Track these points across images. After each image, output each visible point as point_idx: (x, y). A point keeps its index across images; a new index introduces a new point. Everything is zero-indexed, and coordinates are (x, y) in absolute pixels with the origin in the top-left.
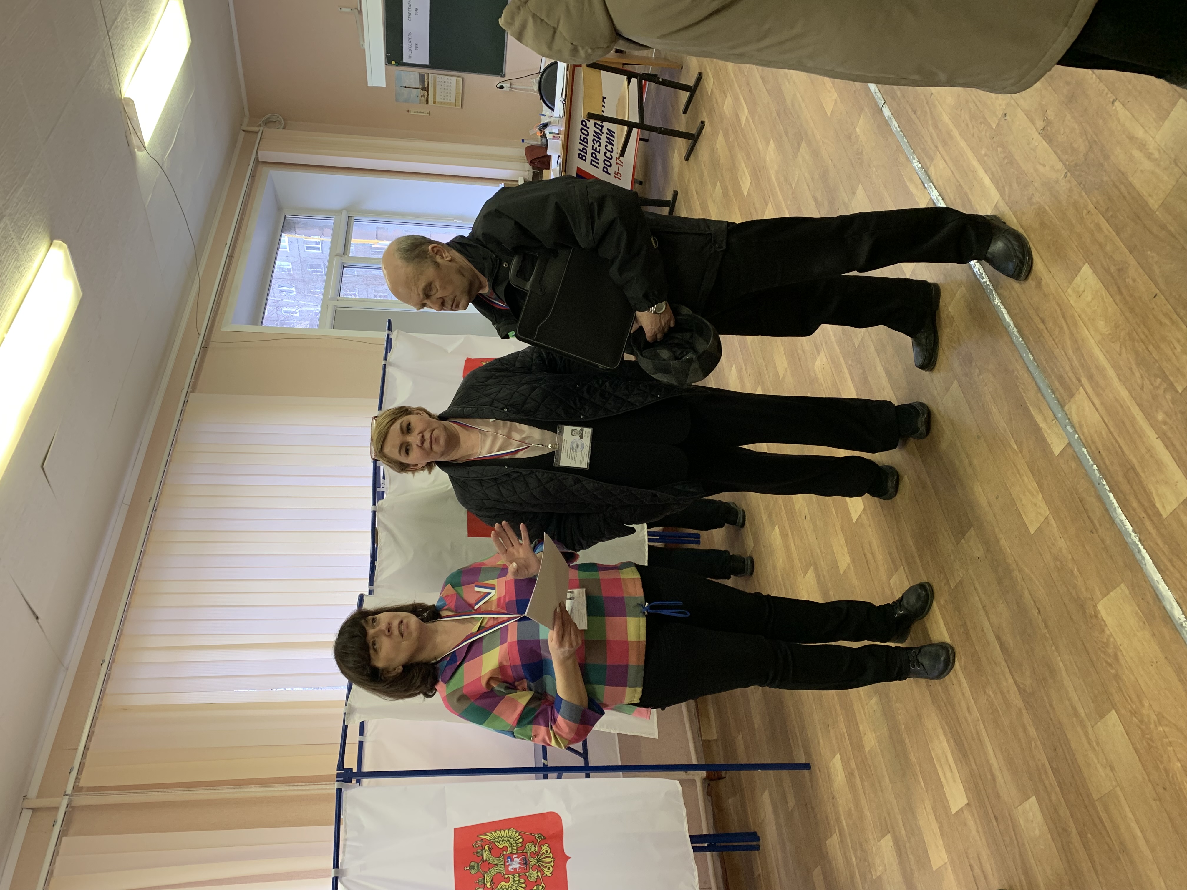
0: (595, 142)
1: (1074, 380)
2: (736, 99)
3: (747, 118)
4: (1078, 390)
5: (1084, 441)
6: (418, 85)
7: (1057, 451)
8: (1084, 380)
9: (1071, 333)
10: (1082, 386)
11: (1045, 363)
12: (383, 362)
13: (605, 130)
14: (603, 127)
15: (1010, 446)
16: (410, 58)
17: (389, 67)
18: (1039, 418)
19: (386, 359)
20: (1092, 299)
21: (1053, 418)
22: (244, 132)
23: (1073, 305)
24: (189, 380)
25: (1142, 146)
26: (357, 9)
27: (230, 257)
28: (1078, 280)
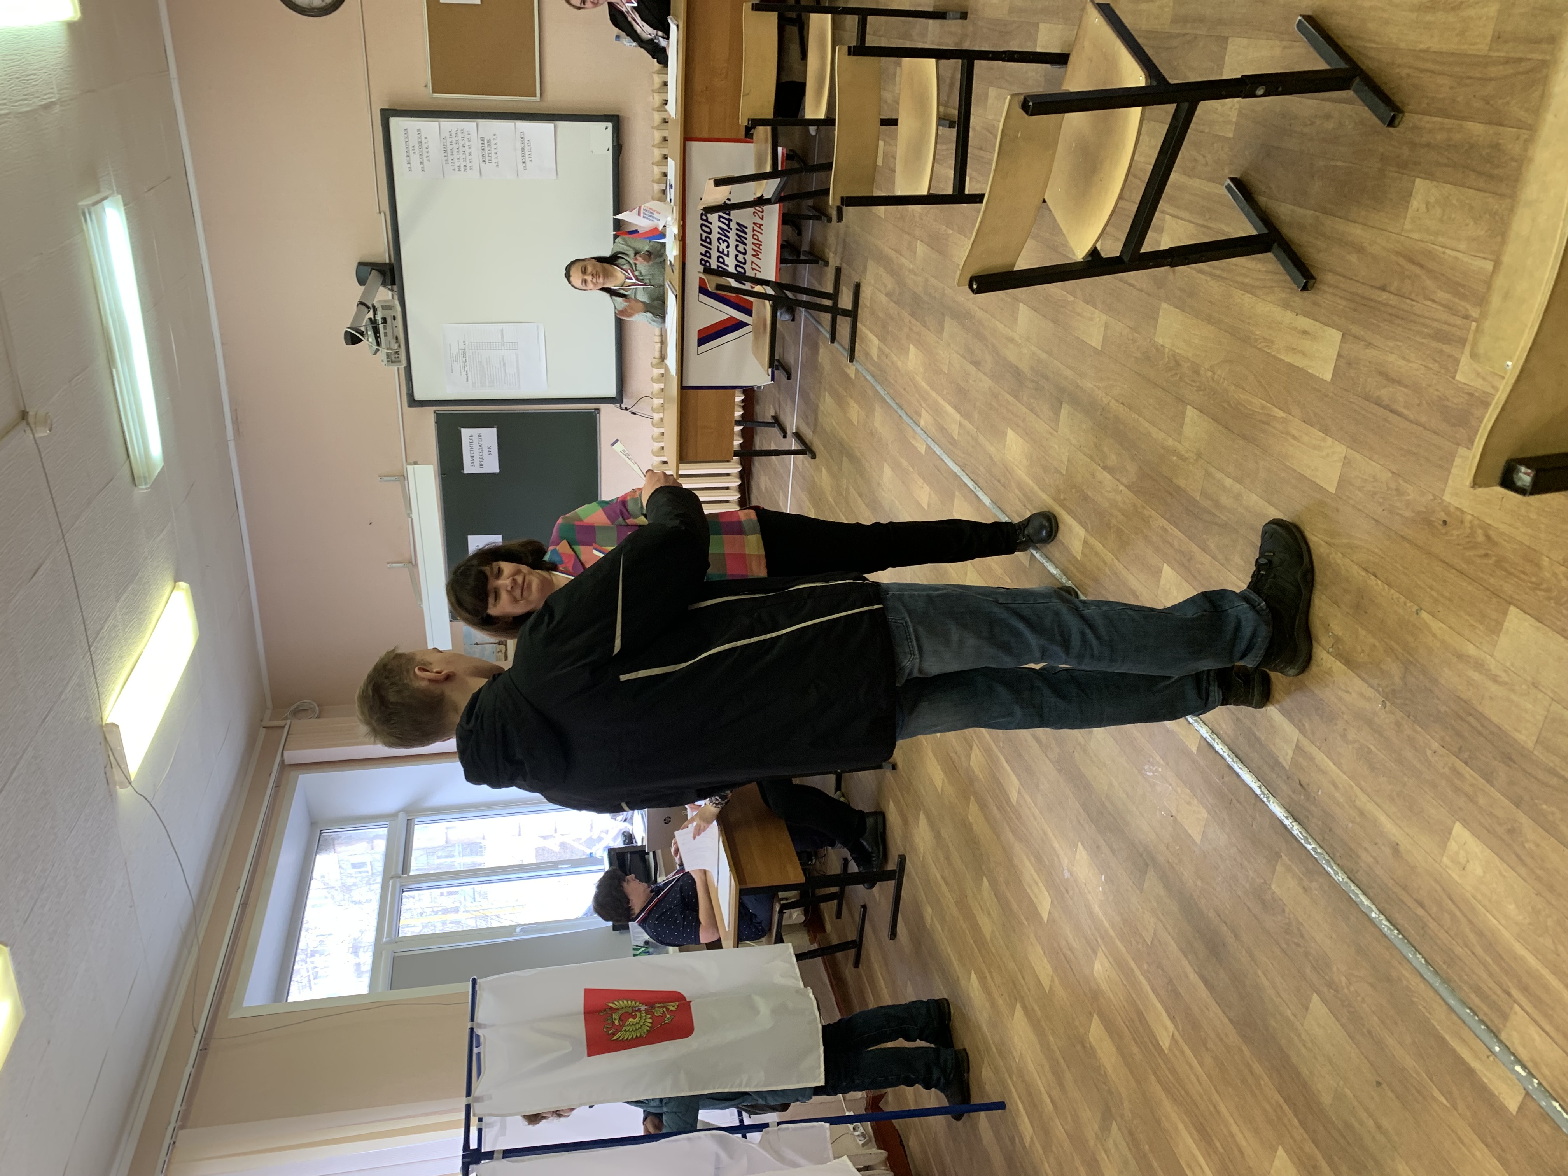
1: (1500, 992)
4: (1511, 1008)
5: (1550, 1090)
7: (1513, 1105)
8: (1515, 992)
9: (1471, 922)
10: (1515, 1001)
11: (1445, 967)
15: (1434, 1099)
18: (1465, 1053)
20: (1484, 872)
21: (1490, 1053)
22: (264, 729)
23: (1459, 881)
24: (177, 1107)
25: (1479, 666)
26: (412, 563)
27: (244, 904)
28: (1453, 845)
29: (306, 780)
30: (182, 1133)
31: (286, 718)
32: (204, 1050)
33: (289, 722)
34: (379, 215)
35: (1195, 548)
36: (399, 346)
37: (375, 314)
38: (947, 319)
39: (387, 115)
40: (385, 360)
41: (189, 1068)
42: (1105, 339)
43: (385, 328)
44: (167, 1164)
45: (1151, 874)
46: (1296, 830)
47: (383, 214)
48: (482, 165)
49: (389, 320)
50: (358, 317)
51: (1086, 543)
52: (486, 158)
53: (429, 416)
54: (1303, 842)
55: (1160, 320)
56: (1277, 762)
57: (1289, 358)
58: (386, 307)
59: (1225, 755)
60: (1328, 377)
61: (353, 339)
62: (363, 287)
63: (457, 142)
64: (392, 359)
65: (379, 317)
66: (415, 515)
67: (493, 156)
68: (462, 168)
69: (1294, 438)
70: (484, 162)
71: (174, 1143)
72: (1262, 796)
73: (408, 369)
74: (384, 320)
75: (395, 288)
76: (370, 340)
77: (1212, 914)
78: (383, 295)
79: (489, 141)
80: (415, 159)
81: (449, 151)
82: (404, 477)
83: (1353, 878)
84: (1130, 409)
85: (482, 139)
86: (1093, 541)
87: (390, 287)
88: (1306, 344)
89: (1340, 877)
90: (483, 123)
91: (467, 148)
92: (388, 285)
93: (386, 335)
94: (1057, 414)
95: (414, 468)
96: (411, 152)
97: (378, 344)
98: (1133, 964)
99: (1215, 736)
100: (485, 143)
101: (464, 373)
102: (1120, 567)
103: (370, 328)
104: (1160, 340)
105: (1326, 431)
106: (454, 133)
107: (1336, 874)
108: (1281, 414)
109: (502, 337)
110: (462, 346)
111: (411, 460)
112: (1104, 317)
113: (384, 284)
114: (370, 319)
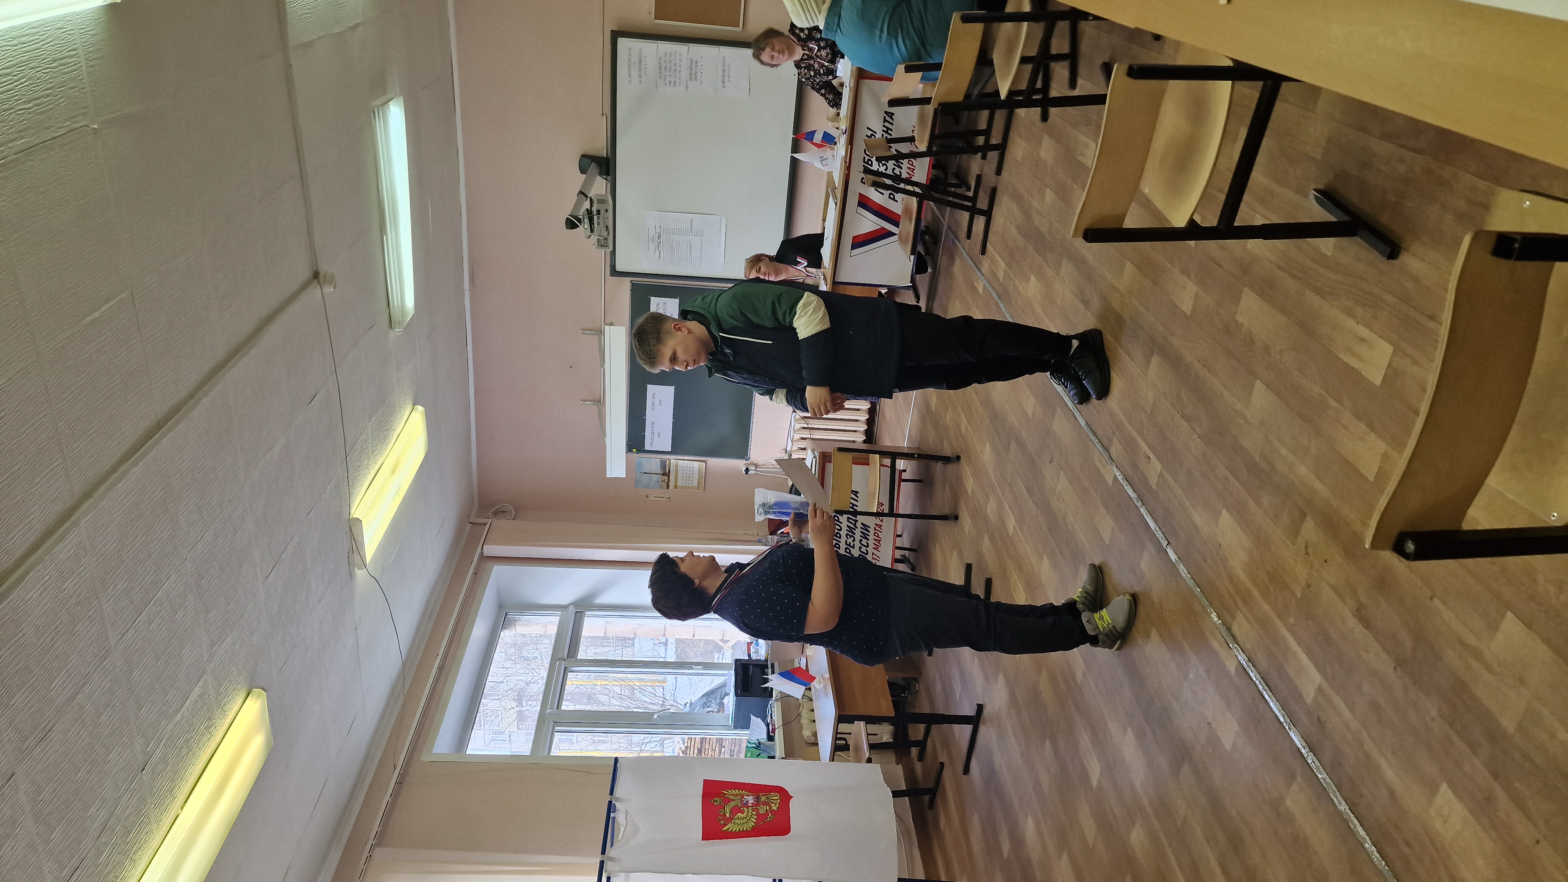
0: (848, 537)
2: (1000, 504)
3: (1014, 527)
6: (659, 471)
12: (608, 798)
13: (859, 525)
14: (857, 521)
16: (652, 445)
17: (630, 454)
19: (611, 793)
20: (1462, 829)
22: (471, 525)
23: (1441, 832)
24: (376, 828)
25: (1478, 655)
26: (600, 402)
27: (441, 668)
28: (1439, 800)
29: (498, 571)
30: (378, 850)
31: (488, 518)
32: (400, 783)
33: (490, 520)
34: (602, 117)
35: (1251, 503)
36: (609, 234)
37: (591, 206)
38: (1065, 259)
39: (616, 35)
40: (596, 245)
41: (387, 797)
42: (1194, 308)
43: (598, 218)
44: (363, 873)
45: (1186, 769)
46: (1310, 758)
47: (605, 116)
48: (690, 82)
49: (602, 213)
50: (577, 205)
51: (1161, 475)
52: (693, 76)
53: (625, 285)
54: (1315, 770)
55: (1242, 302)
56: (1301, 696)
57: (1346, 358)
58: (602, 201)
59: (1257, 682)
60: (1378, 381)
61: (571, 224)
62: (585, 176)
63: (670, 62)
64: (602, 244)
65: (594, 209)
66: (607, 366)
67: (699, 74)
68: (672, 83)
69: (1344, 427)
70: (691, 79)
71: (370, 856)
72: (1285, 724)
73: (613, 253)
74: (598, 212)
75: (609, 178)
76: (586, 226)
77: (1234, 813)
78: (599, 186)
79: (696, 62)
80: (635, 73)
81: (663, 69)
82: (600, 332)
83: (1353, 810)
84: (1209, 371)
85: (691, 60)
86: (1168, 476)
87: (605, 177)
88: (1362, 349)
89: (1343, 807)
90: (693, 46)
91: (678, 67)
92: (604, 175)
93: (598, 223)
94: (1148, 361)
95: (610, 328)
96: (632, 68)
97: (592, 231)
98: (1163, 839)
99: (1250, 664)
100: (693, 64)
101: (658, 253)
102: (1187, 503)
103: (586, 217)
104: (1240, 319)
105: (1371, 427)
106: (668, 54)
107: (1340, 804)
108: (1334, 404)
109: (691, 227)
110: (658, 230)
111: (608, 321)
112: (1195, 288)
113: (601, 174)
114: (587, 209)
